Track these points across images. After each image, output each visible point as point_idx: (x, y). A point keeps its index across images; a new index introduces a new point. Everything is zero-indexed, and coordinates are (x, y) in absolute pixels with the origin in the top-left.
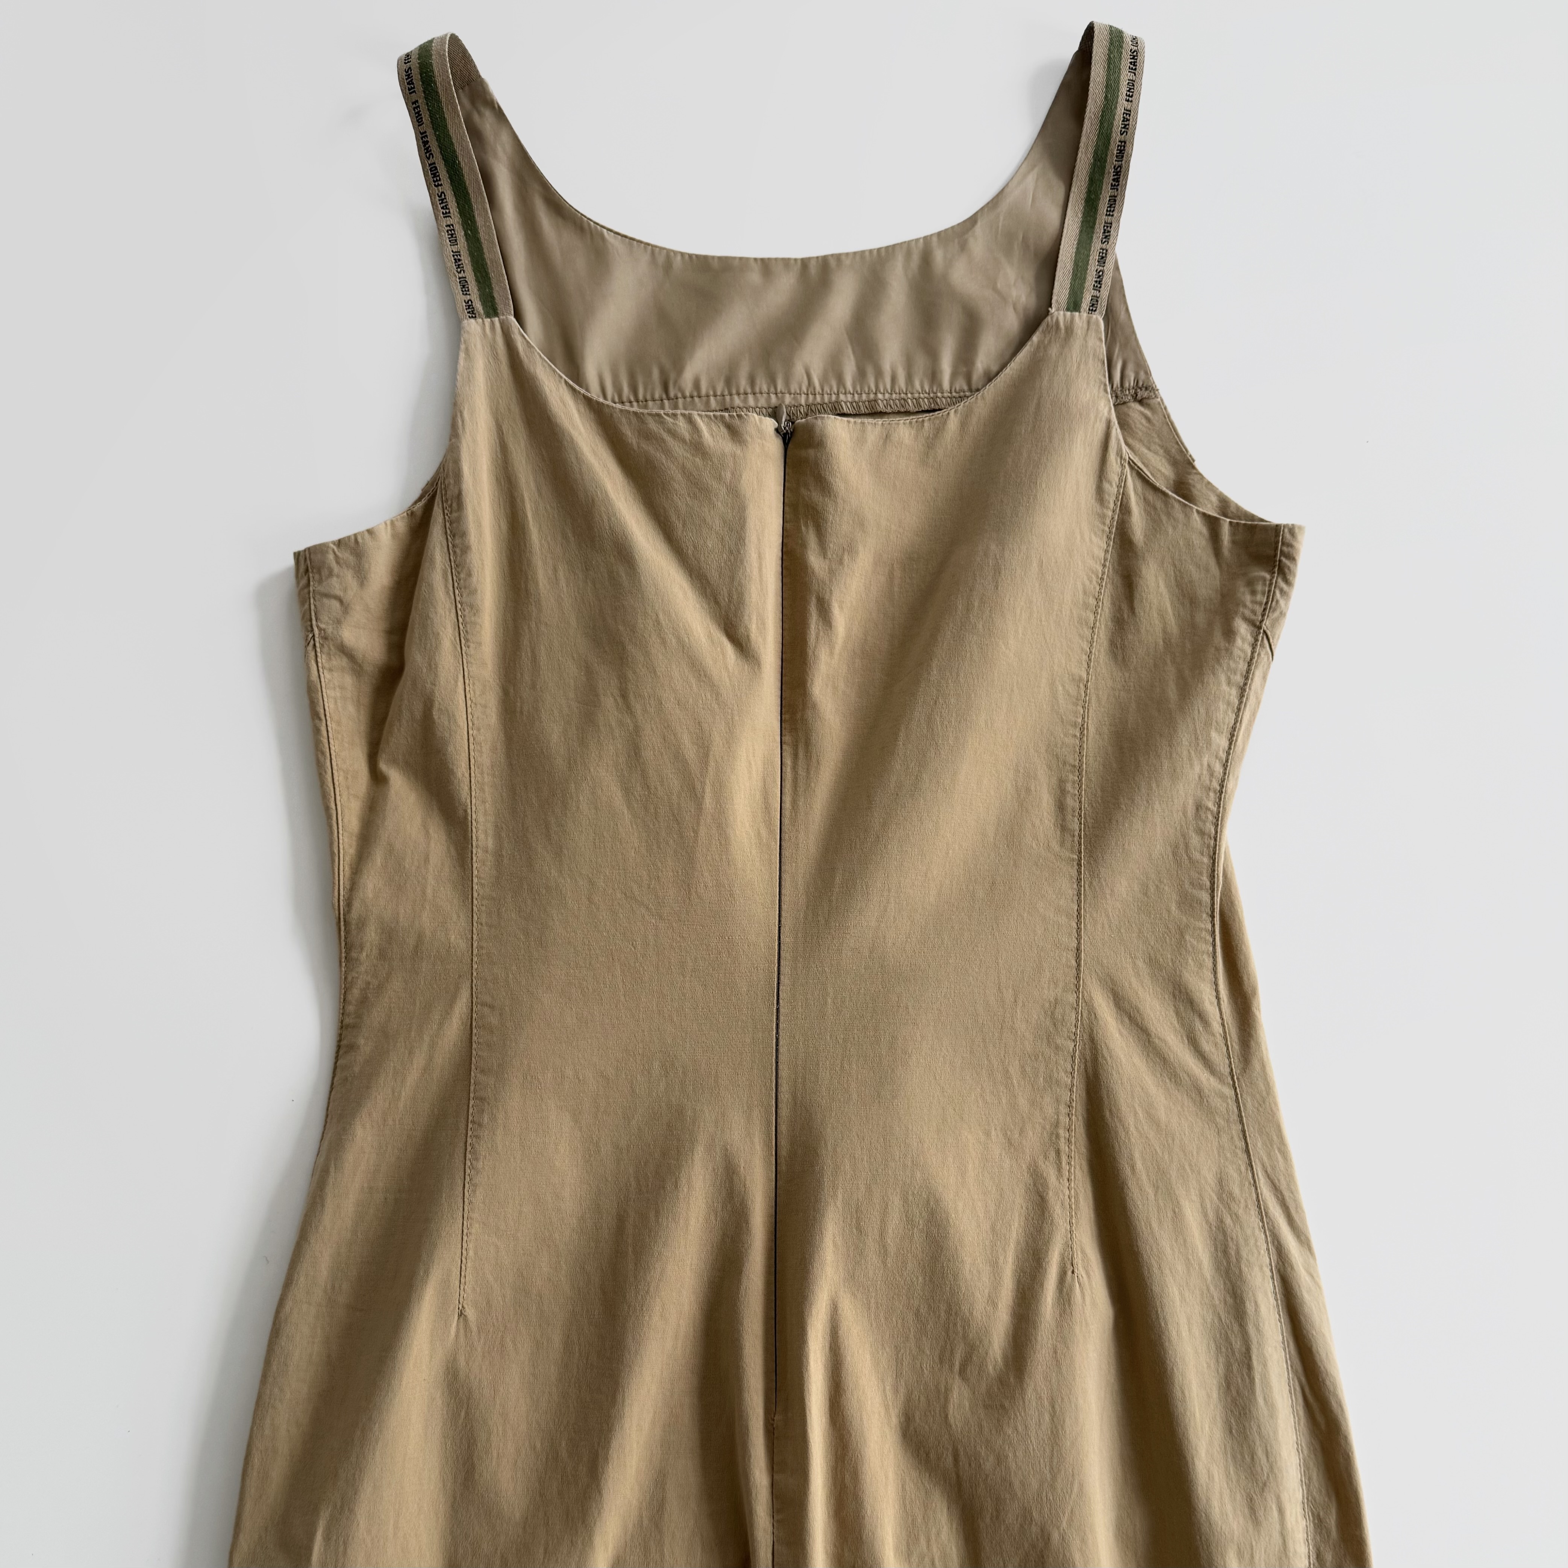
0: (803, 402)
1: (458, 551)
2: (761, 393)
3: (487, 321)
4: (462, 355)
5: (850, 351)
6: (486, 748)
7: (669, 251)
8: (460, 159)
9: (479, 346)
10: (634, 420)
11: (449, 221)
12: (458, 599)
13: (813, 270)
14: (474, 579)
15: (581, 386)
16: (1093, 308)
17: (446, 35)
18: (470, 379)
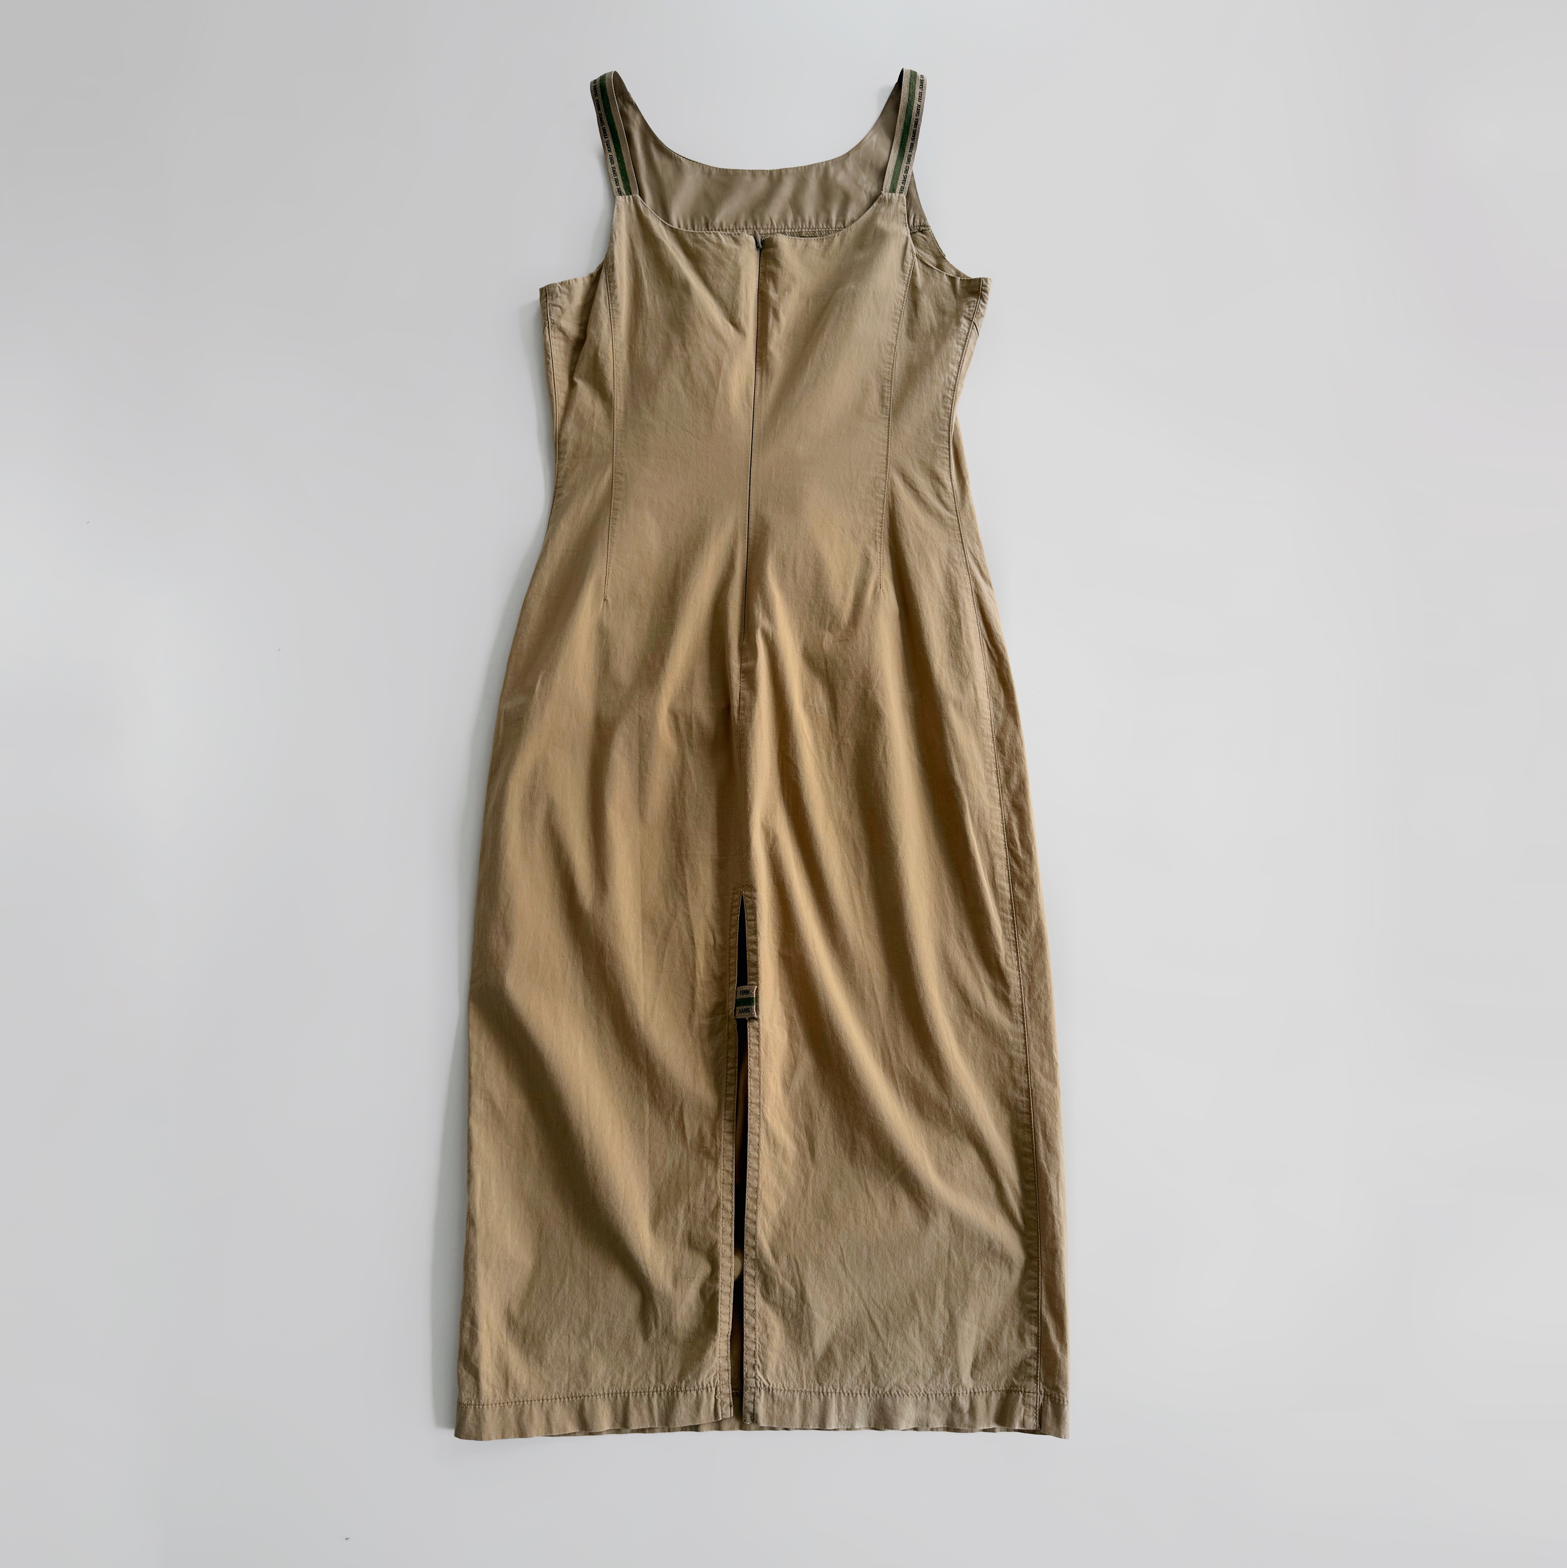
0: (769, 233)
1: (612, 288)
2: (750, 227)
3: (627, 197)
4: (615, 210)
5: (791, 209)
6: (621, 370)
8: (617, 127)
9: (623, 206)
10: (692, 235)
11: (611, 154)
12: (611, 308)
13: (775, 174)
14: (618, 300)
15: (669, 224)
16: (901, 192)
17: (612, 71)
18: (618, 220)
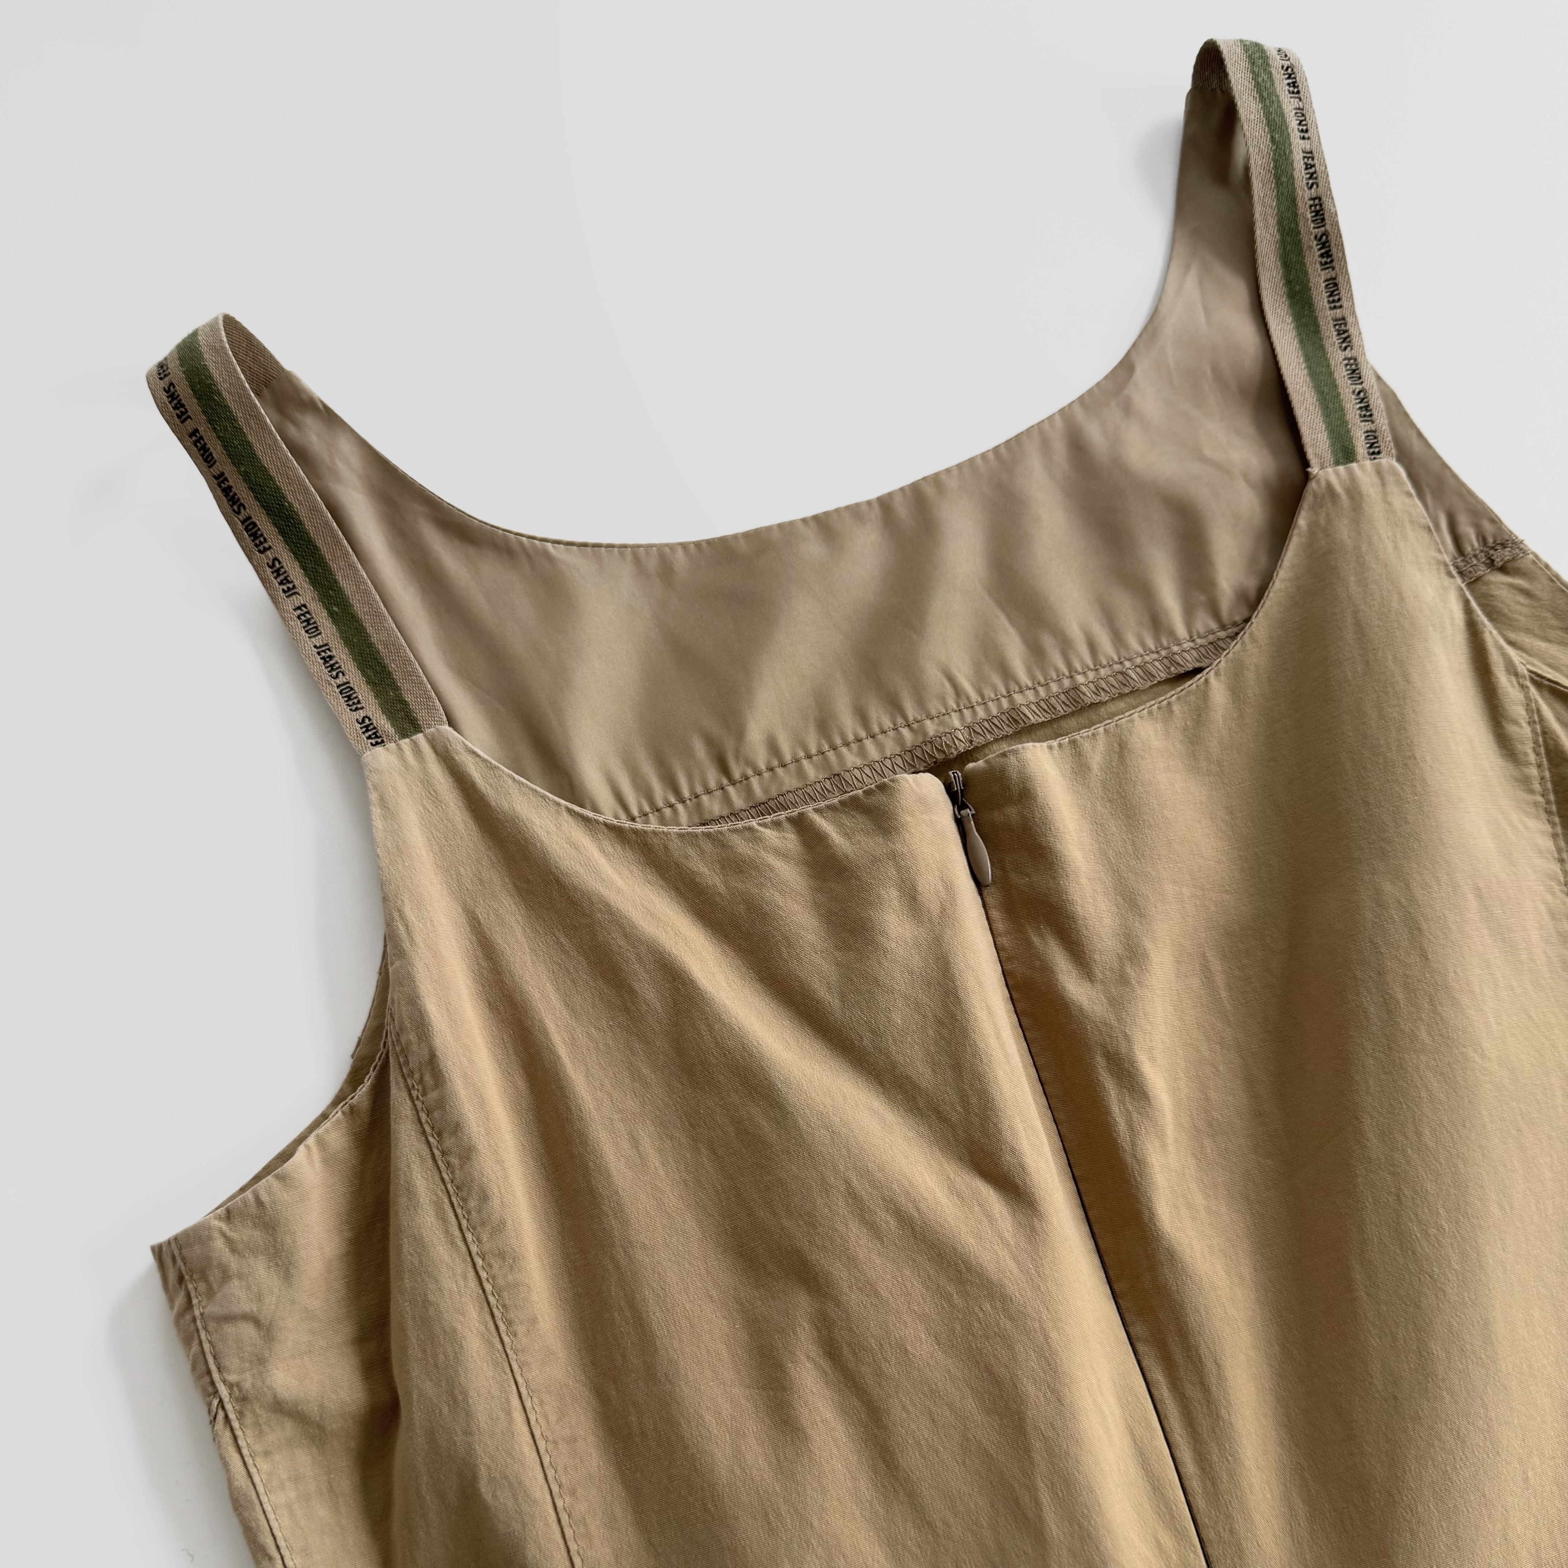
0: (957, 723)
1: (454, 1161)
2: (884, 732)
3: (405, 743)
4: (376, 811)
5: (1003, 620)
7: (660, 547)
8: (290, 498)
9: (402, 787)
11: (297, 600)
12: (474, 1249)
13: (902, 511)
14: (495, 1202)
15: (582, 806)
16: (1374, 451)
17: (217, 318)
18: (400, 849)
